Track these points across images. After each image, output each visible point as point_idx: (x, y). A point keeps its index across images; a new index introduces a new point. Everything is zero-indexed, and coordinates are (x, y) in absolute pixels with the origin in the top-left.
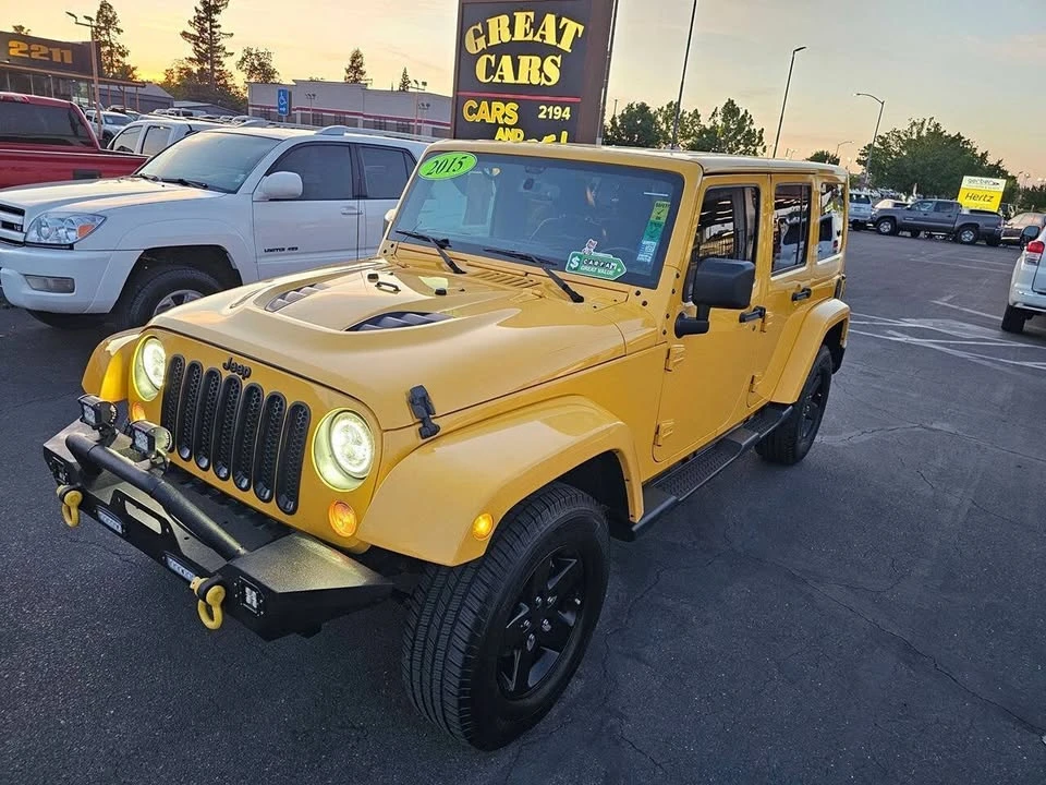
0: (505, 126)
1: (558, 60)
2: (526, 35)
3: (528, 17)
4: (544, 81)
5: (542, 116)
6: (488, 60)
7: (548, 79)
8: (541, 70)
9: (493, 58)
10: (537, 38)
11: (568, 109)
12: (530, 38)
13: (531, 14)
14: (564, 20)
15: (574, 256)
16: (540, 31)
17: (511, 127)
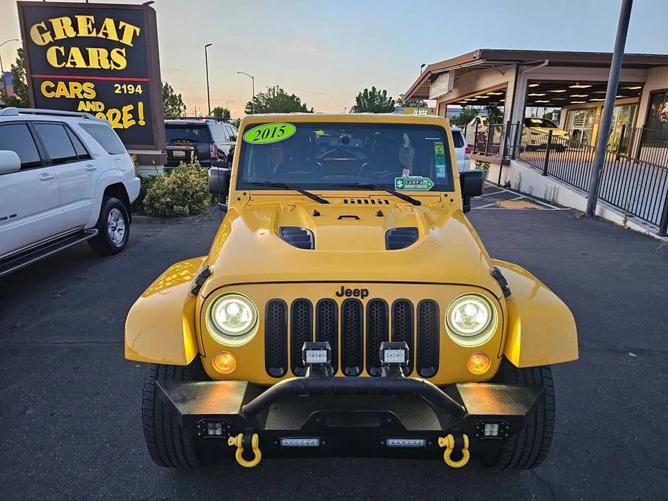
0: (85, 100)
1: (123, 51)
2: (90, 32)
3: (88, 20)
4: (113, 67)
5: (117, 91)
6: (58, 51)
7: (118, 65)
8: (109, 58)
9: (62, 49)
10: (100, 35)
11: (139, 86)
12: (94, 34)
13: (92, 18)
14: (122, 24)
15: (398, 180)
16: (102, 30)
17: (91, 101)
